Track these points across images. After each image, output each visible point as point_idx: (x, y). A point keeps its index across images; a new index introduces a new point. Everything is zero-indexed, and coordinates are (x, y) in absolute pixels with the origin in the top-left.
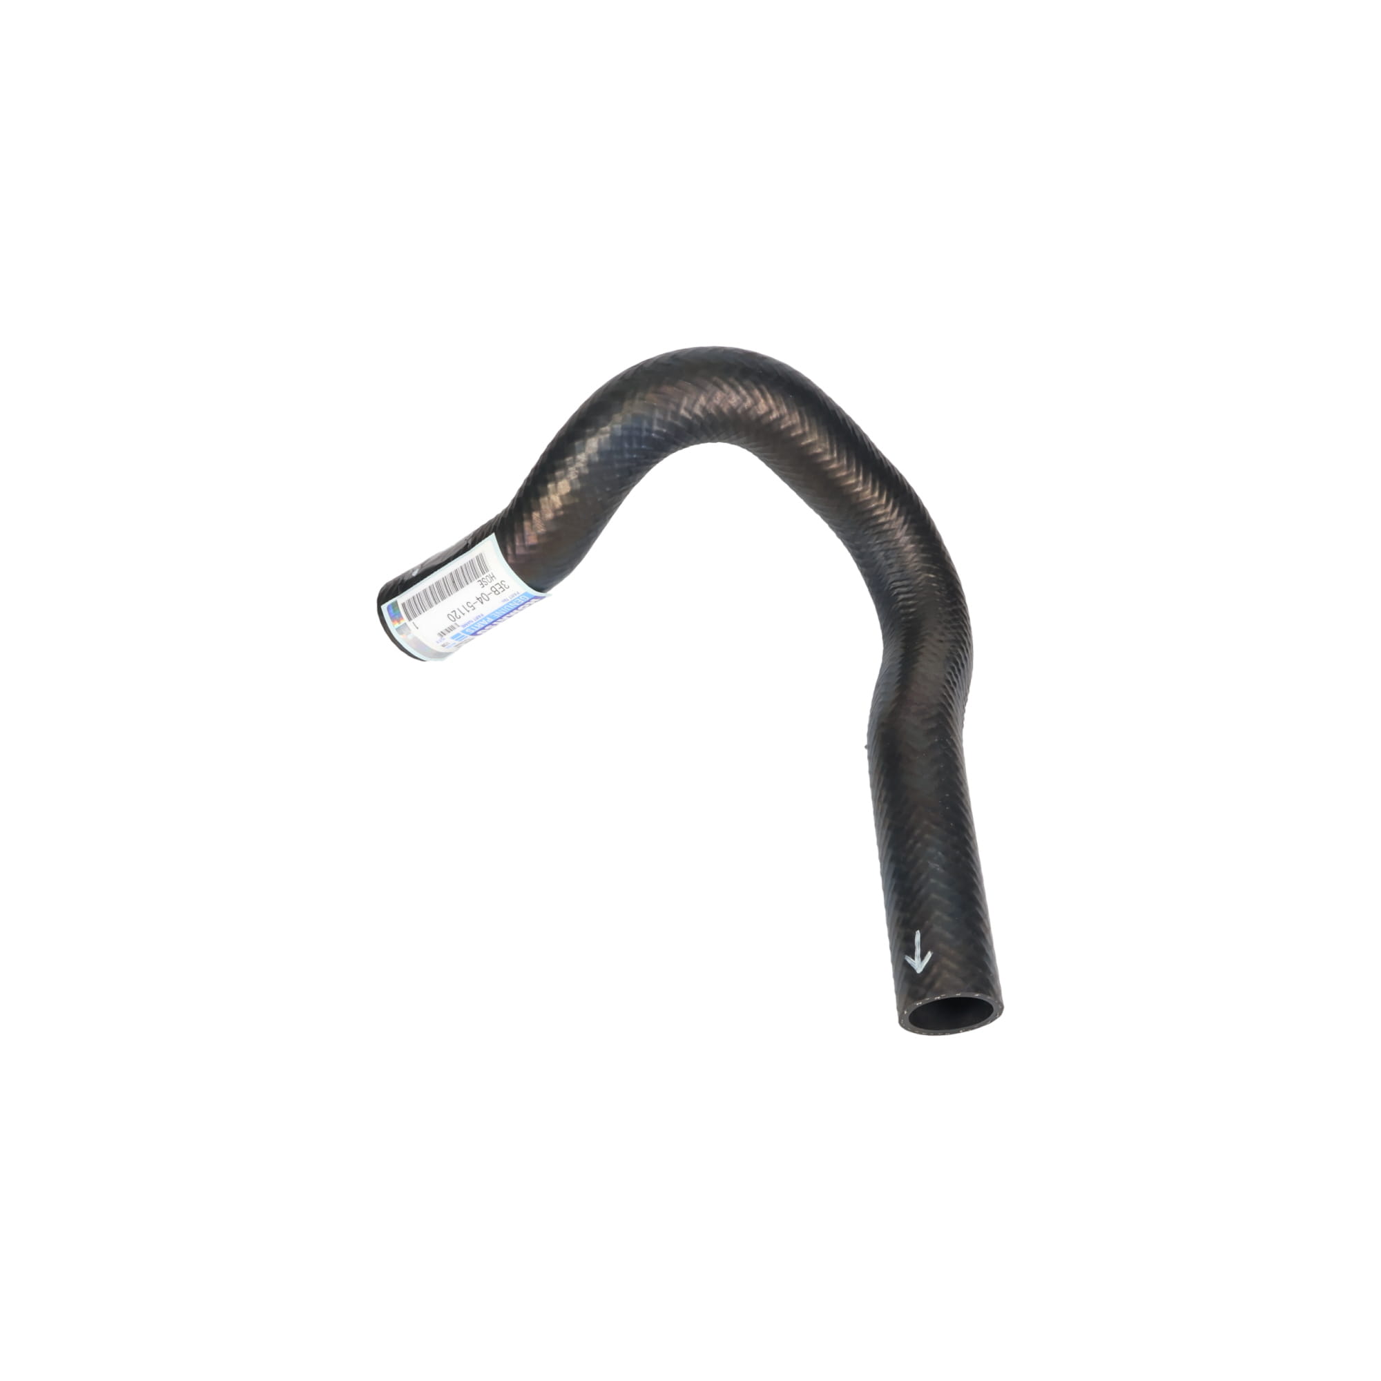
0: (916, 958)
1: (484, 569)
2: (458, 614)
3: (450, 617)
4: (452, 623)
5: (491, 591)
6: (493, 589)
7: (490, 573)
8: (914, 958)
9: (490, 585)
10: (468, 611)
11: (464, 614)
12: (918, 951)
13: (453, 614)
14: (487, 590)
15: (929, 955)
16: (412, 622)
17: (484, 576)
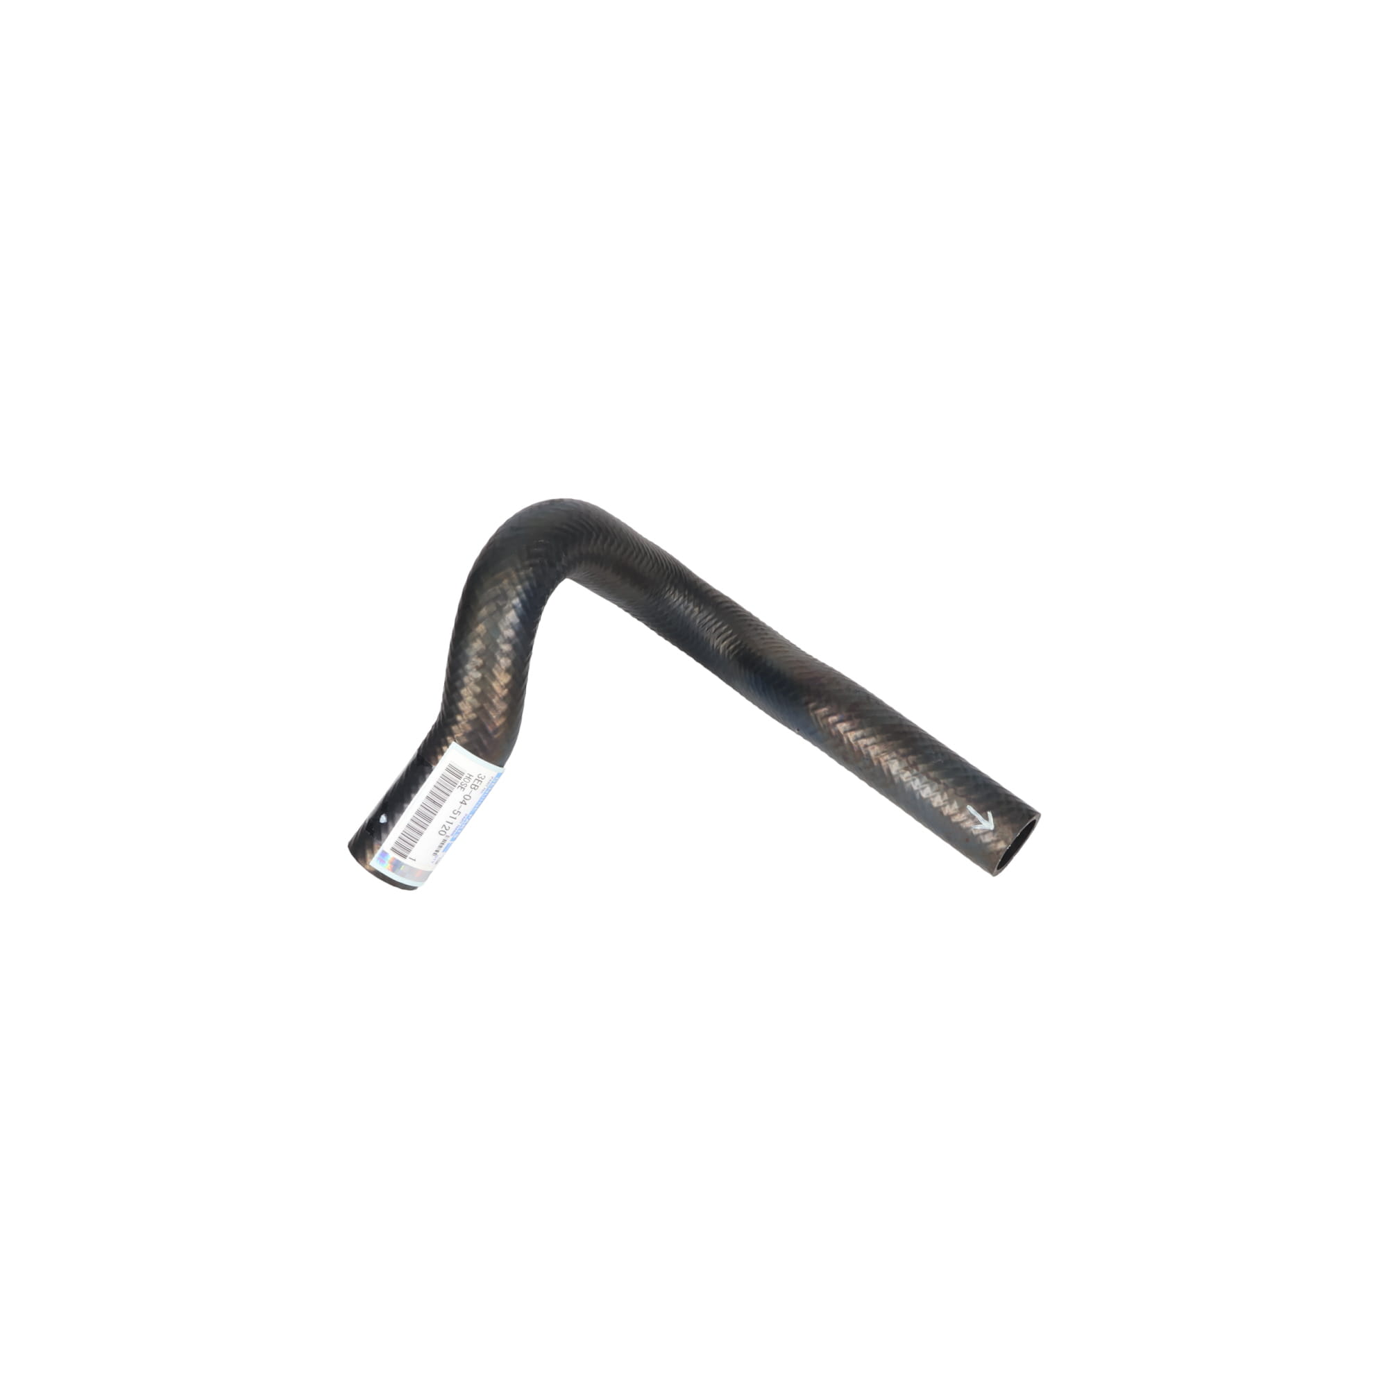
0: (982, 822)
1: (459, 774)
2: (447, 825)
3: (441, 833)
4: (443, 837)
5: (471, 789)
6: (473, 786)
7: (466, 775)
8: (981, 824)
9: (469, 784)
10: (455, 818)
11: (452, 824)
12: (979, 817)
13: (444, 829)
14: (468, 790)
15: (990, 814)
16: (408, 858)
17: (462, 780)
